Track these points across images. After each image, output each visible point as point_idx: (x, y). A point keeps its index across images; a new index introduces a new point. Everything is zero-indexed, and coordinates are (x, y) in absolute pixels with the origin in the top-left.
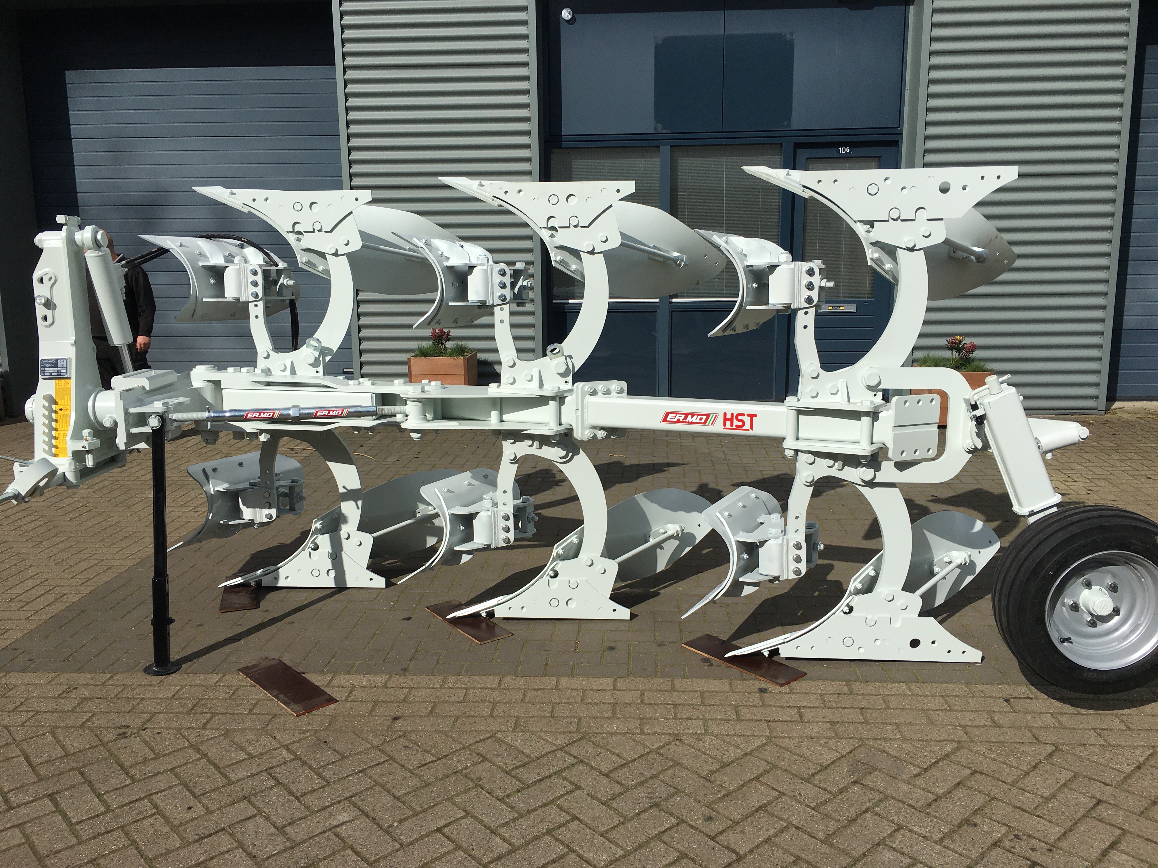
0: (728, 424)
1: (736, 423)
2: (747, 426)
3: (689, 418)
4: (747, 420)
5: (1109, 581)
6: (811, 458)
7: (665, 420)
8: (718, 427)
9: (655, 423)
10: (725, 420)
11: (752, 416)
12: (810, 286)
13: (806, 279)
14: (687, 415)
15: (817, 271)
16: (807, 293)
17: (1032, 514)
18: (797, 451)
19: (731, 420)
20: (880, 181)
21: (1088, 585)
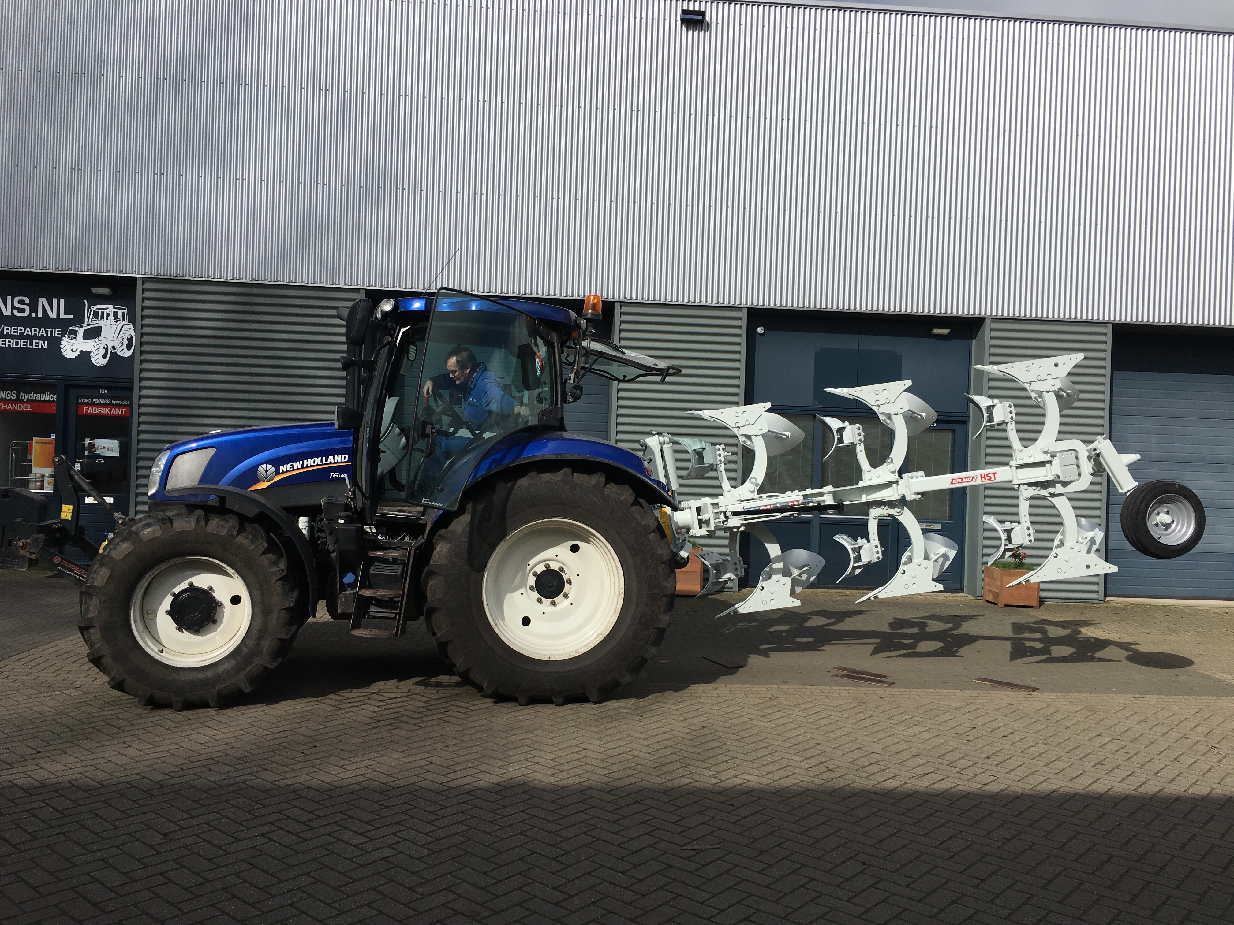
0: (983, 479)
1: (987, 478)
2: (993, 478)
3: (964, 480)
4: (992, 476)
5: (1166, 510)
6: (1026, 487)
7: (952, 483)
8: (979, 482)
9: (948, 486)
10: (982, 477)
11: (994, 474)
12: (1011, 412)
13: (1009, 409)
14: (962, 479)
15: (1012, 405)
16: (1010, 415)
17: (1128, 491)
18: (1019, 485)
19: (985, 477)
20: (1030, 365)
21: (1158, 514)
